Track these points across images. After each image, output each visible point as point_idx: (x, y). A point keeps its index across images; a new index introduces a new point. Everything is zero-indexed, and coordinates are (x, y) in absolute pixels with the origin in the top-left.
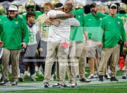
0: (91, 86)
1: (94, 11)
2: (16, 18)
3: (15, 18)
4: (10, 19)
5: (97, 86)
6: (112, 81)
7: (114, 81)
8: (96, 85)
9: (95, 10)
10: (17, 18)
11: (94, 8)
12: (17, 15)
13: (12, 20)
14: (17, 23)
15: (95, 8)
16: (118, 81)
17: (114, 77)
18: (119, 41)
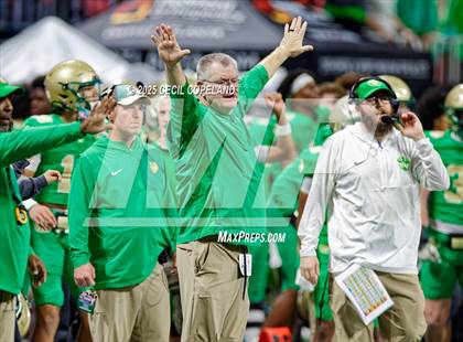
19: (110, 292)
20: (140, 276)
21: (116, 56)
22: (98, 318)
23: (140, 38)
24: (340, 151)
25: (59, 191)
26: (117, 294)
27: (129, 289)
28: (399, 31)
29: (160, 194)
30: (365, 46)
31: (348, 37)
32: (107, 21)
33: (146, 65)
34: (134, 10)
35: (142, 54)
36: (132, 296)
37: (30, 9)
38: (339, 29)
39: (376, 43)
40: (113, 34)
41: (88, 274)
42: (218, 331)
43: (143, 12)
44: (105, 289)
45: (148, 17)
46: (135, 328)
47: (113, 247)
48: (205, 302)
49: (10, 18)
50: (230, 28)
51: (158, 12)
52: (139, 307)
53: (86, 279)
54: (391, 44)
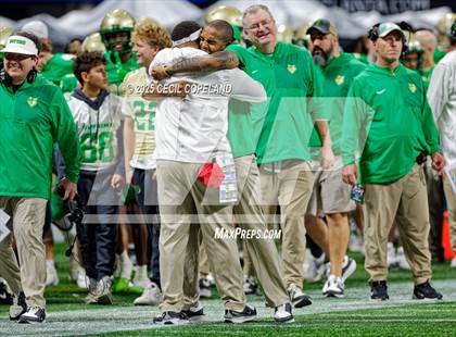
0: (344, 318)
1: (321, 50)
2: (30, 82)
3: (26, 85)
4: (11, 89)
5: (366, 318)
6: (420, 298)
7: (426, 300)
8: (362, 311)
9: (325, 48)
10: (35, 84)
11: (321, 39)
12: (33, 72)
13: (14, 92)
14: (33, 102)
15: (325, 41)
16: (440, 297)
17: (427, 284)
18: (418, 153)
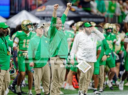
19: (37, 69)
20: (44, 65)
21: (38, 18)
22: (35, 74)
23: (43, 14)
24: (79, 37)
25: (23, 47)
26: (39, 69)
27: (41, 68)
28: (98, 12)
29: (48, 47)
30: (91, 16)
31: (87, 14)
32: (36, 11)
33: (44, 20)
34: (42, 8)
35: (43, 18)
36: (42, 69)
37: (20, 9)
38: (85, 12)
39: (93, 15)
40: (37, 13)
41: (32, 64)
42: (59, 76)
43: (43, 9)
44: (36, 68)
45: (45, 10)
46: (43, 76)
47: (38, 59)
48: (57, 70)
49: (15, 11)
50: (62, 12)
51: (47, 9)
52: (43, 72)
53: (32, 65)
54: (96, 15)
